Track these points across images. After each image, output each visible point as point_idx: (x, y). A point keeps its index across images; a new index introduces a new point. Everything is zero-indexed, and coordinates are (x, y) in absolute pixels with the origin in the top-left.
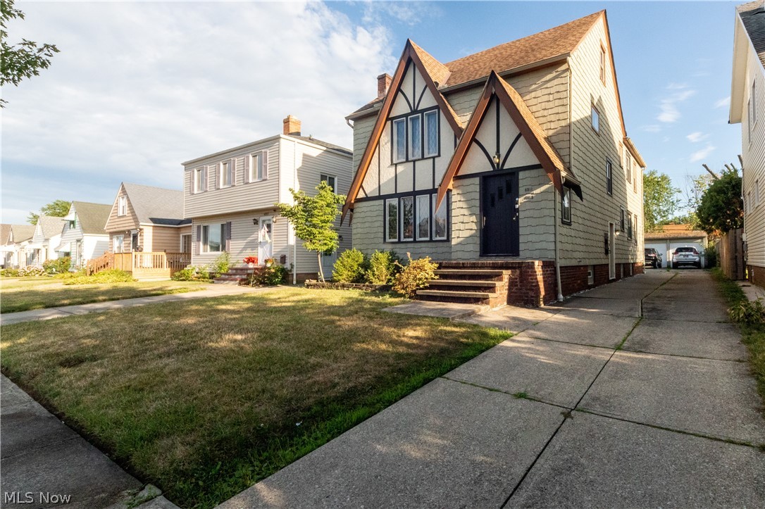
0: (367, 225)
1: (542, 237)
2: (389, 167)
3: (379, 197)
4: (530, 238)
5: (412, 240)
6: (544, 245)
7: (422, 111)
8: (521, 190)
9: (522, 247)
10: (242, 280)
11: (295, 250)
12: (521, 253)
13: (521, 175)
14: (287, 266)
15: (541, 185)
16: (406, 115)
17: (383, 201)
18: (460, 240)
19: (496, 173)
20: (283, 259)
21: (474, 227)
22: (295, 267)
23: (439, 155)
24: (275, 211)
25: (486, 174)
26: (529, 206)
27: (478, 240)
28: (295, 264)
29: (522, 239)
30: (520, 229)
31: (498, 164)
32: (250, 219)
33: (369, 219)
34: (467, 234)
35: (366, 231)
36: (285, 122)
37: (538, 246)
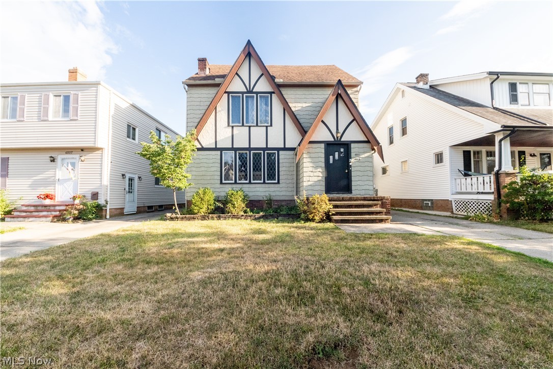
0: (203, 169)
1: (366, 183)
2: (225, 127)
3: (216, 149)
4: (358, 183)
5: (248, 182)
6: (367, 187)
7: (257, 93)
8: (353, 155)
9: (353, 188)
10: (55, 216)
11: (109, 188)
12: (353, 191)
13: (353, 145)
14: (101, 201)
15: (365, 152)
16: (243, 93)
17: (219, 152)
18: (310, 183)
19: (337, 142)
20: (95, 196)
21: (321, 175)
22: (108, 203)
23: (271, 125)
24: (82, 150)
25: (329, 143)
26: (357, 164)
27: (324, 183)
28: (108, 200)
29: (353, 183)
30: (352, 177)
31: (337, 137)
32: (46, 156)
33: (206, 165)
34: (316, 179)
35: (201, 173)
36: (70, 72)
37: (364, 187)
